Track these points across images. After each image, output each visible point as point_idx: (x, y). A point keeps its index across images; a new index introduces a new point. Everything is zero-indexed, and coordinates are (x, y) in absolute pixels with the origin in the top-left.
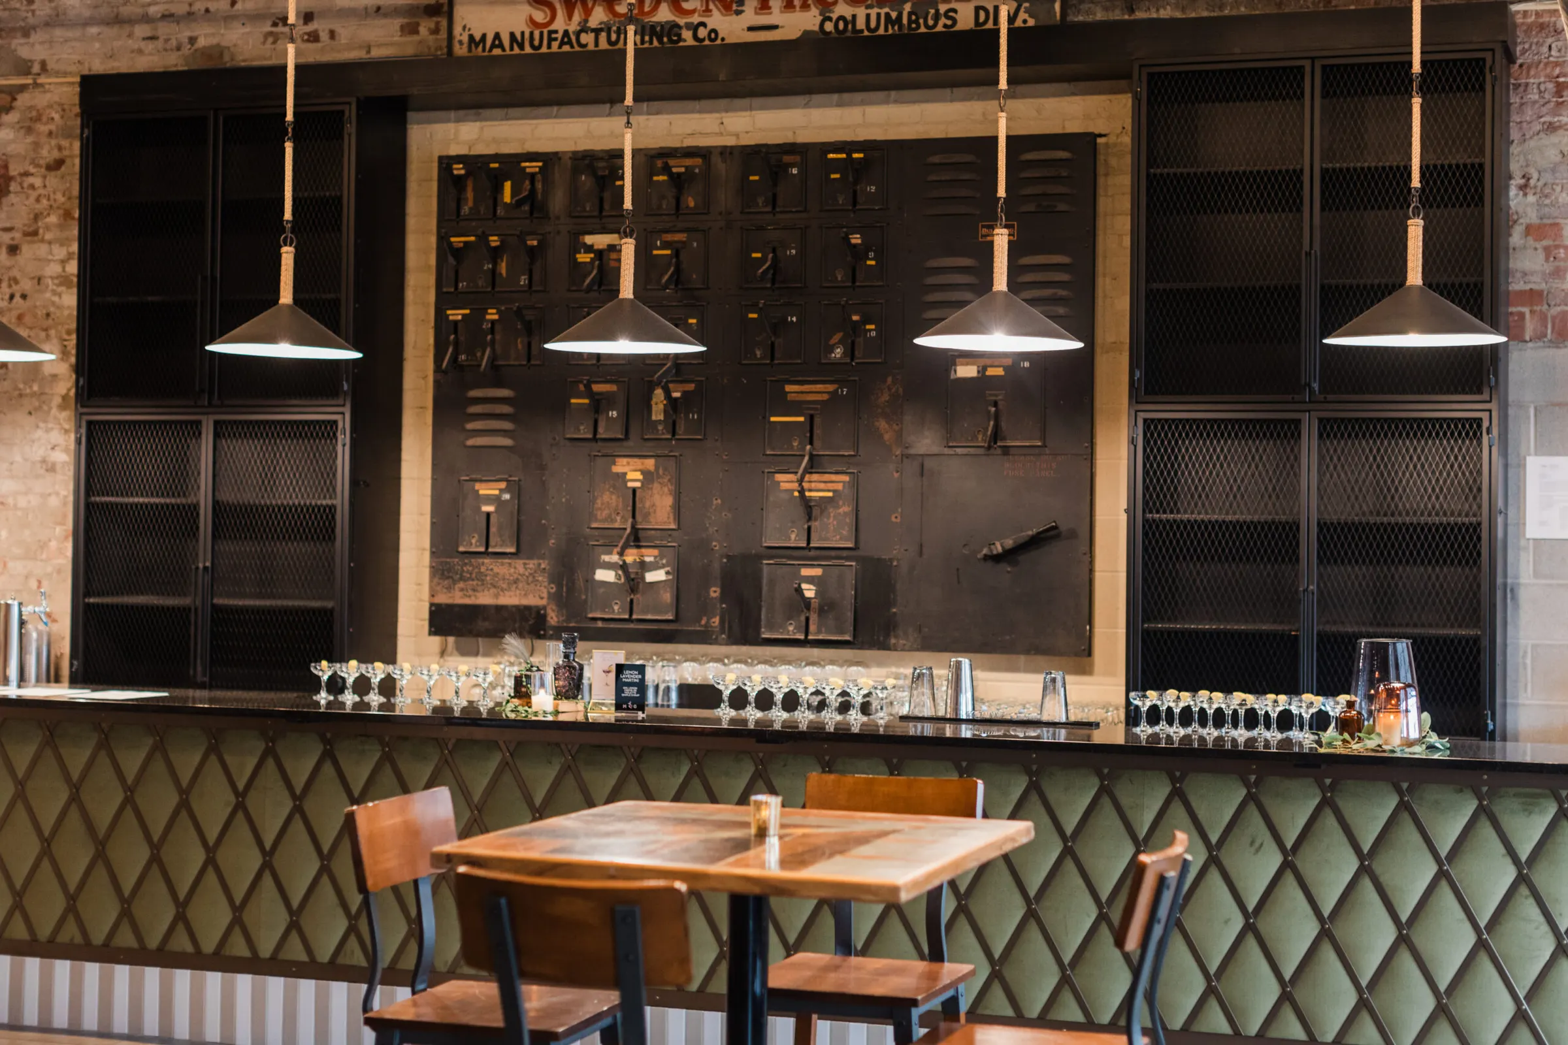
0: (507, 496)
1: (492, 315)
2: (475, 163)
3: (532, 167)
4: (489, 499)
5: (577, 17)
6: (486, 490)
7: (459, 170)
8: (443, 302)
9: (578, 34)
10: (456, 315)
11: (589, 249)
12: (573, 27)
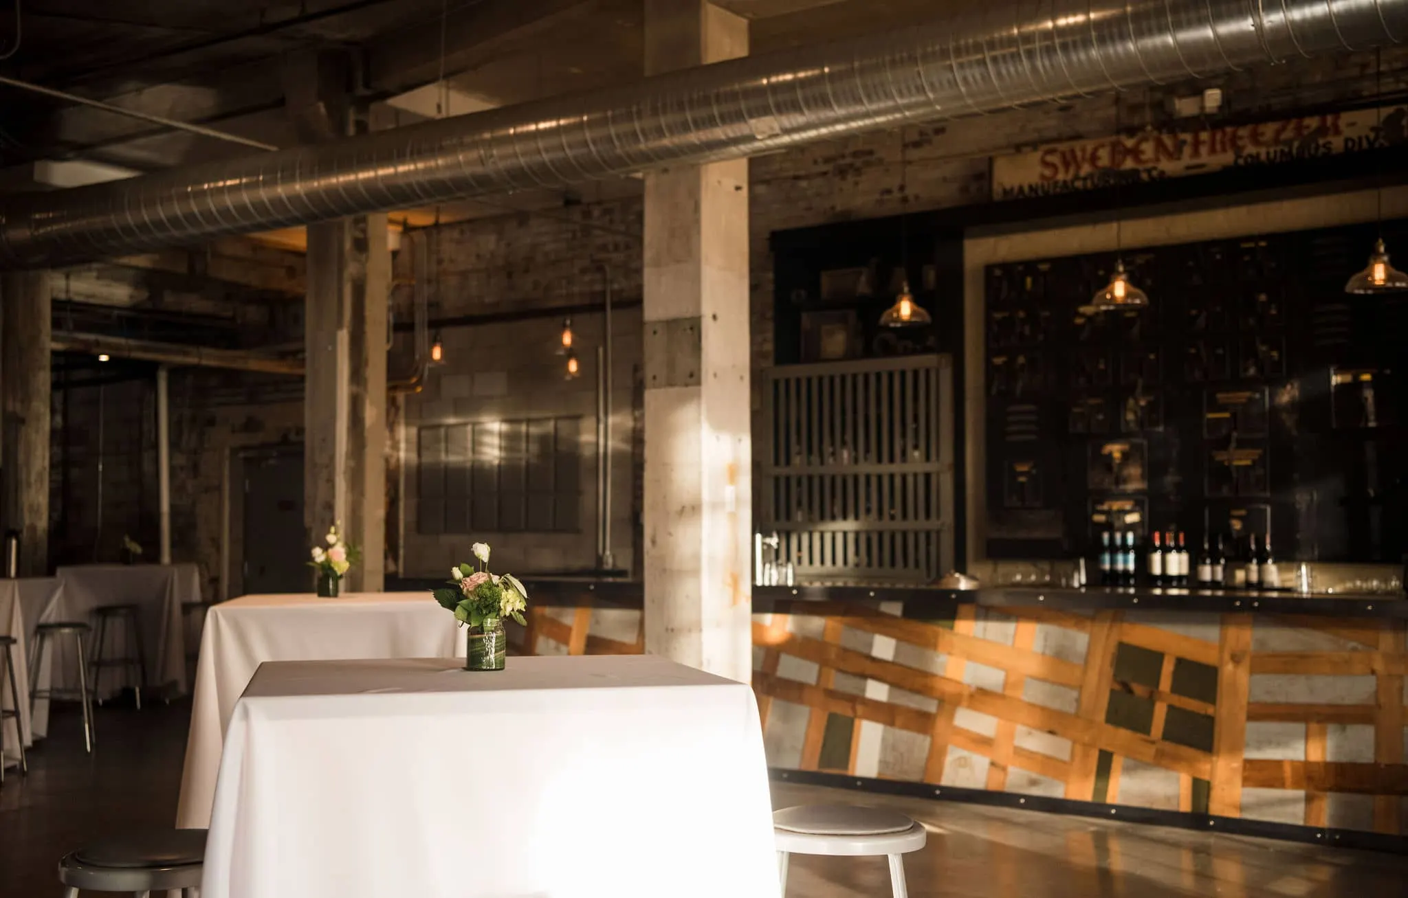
0: (1034, 471)
1: (1021, 360)
2: (1007, 267)
3: (1044, 267)
4: (1022, 474)
5: (1072, 171)
6: (1022, 468)
7: (998, 272)
8: (989, 353)
9: (1072, 182)
10: (999, 361)
11: (1083, 315)
12: (1070, 177)
